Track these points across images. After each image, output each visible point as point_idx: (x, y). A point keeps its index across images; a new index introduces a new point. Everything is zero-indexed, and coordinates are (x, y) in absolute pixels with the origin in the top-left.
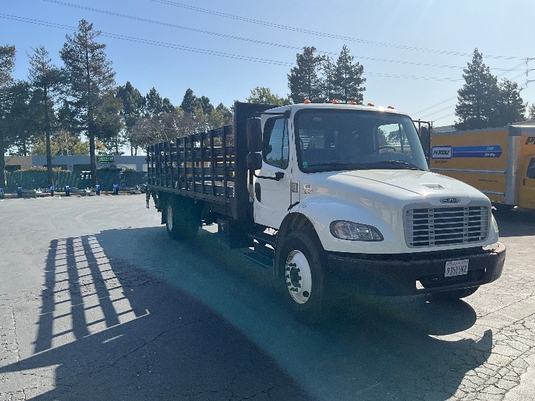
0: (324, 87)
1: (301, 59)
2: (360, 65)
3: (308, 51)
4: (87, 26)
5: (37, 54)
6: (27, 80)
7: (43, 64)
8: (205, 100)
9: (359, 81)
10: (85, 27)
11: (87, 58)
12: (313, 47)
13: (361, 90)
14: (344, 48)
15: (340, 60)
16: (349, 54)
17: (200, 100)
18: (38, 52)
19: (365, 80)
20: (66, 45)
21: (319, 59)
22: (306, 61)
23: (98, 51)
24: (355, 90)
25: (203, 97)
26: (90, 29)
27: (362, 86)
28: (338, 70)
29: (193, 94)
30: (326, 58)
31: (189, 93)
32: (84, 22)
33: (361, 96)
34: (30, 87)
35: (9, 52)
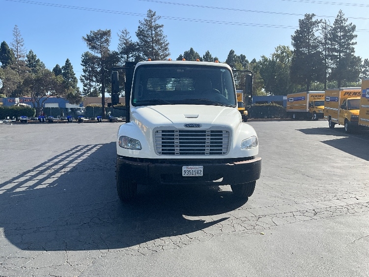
0: (322, 43)
1: (302, 23)
2: (352, 25)
3: (309, 17)
4: (152, 13)
5: (123, 34)
6: (117, 51)
7: (126, 40)
8: (243, 57)
9: (352, 37)
10: (151, 14)
11: (152, 34)
12: (313, 14)
13: (353, 44)
14: (340, 12)
15: (337, 21)
16: (344, 17)
17: (239, 57)
18: (123, 33)
19: (356, 36)
20: (139, 27)
21: (317, 22)
22: (307, 24)
23: (158, 29)
24: (349, 44)
25: (241, 55)
26: (154, 15)
27: (354, 41)
28: (335, 29)
29: (235, 53)
30: (323, 21)
31: (232, 52)
32: (150, 11)
33: (353, 49)
34: (119, 54)
35: (107, 33)
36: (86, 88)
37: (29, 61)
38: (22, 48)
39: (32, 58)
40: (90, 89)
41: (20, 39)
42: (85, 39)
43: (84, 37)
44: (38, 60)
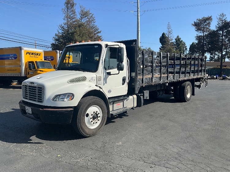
35: (209, 19)
36: (212, 56)
37: (176, 42)
38: (171, 35)
39: (178, 40)
40: (215, 57)
41: (170, 30)
42: (193, 25)
43: (192, 24)
44: (182, 41)
